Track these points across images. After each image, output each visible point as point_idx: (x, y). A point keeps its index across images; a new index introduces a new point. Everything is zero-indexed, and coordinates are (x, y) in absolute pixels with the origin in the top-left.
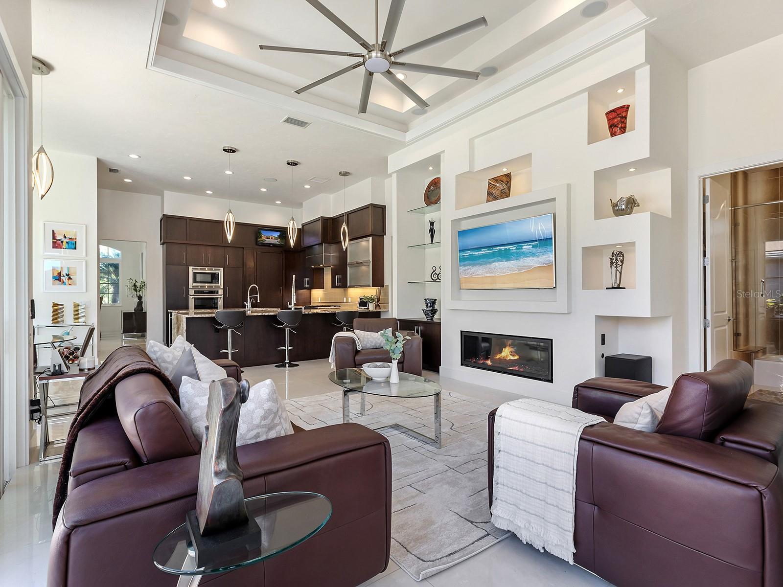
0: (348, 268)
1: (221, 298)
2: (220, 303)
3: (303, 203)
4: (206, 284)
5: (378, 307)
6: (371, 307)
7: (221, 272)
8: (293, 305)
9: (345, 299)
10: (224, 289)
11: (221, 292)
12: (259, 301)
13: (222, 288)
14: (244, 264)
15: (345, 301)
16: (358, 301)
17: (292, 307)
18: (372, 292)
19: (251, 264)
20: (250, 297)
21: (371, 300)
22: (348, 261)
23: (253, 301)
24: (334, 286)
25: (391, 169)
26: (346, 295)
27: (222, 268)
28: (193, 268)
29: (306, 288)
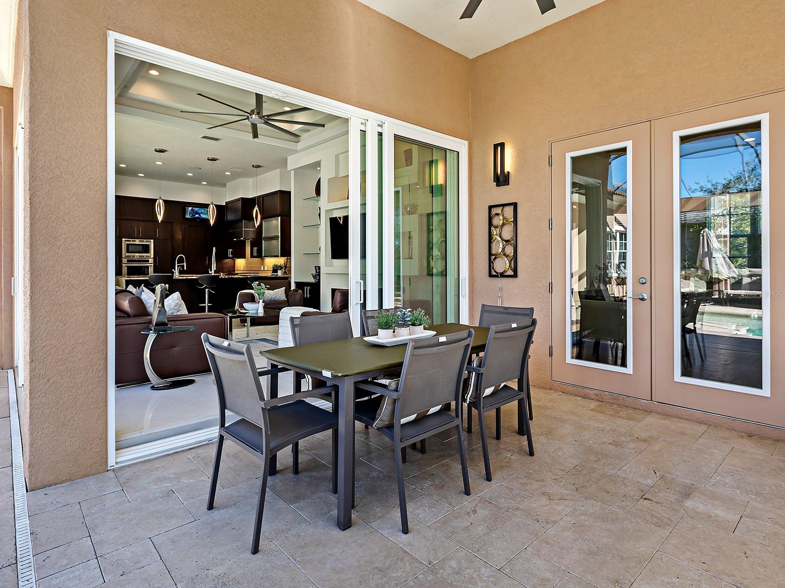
0: (263, 241)
1: (151, 266)
2: (151, 270)
3: (227, 184)
4: (137, 254)
5: (285, 274)
6: (280, 273)
7: (151, 243)
8: (213, 271)
9: (262, 267)
10: (154, 258)
11: (151, 261)
12: (185, 269)
13: (153, 257)
14: (172, 237)
15: (262, 269)
16: (272, 269)
17: (212, 273)
18: (281, 261)
19: (179, 236)
20: (178, 266)
21: (281, 267)
22: (263, 236)
23: (180, 268)
24: (252, 256)
25: (290, 166)
26: (263, 263)
27: (153, 240)
28: (125, 240)
29: (230, 258)
